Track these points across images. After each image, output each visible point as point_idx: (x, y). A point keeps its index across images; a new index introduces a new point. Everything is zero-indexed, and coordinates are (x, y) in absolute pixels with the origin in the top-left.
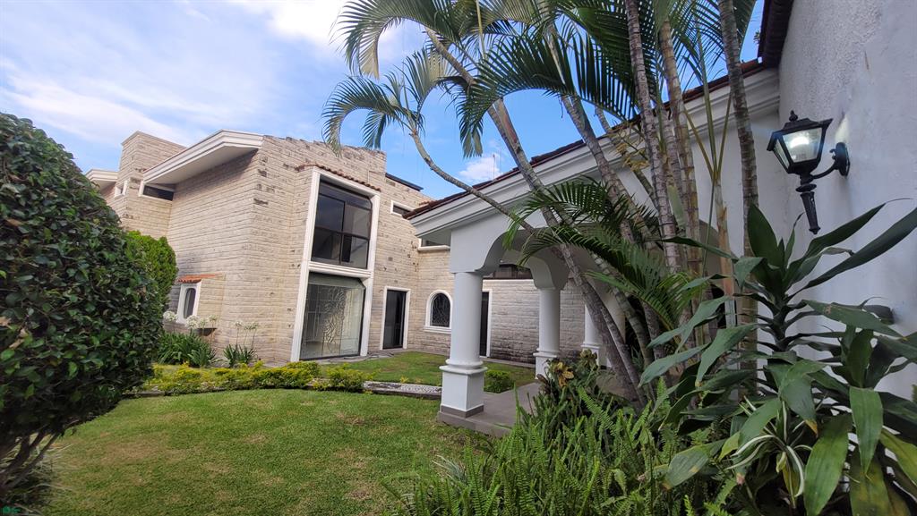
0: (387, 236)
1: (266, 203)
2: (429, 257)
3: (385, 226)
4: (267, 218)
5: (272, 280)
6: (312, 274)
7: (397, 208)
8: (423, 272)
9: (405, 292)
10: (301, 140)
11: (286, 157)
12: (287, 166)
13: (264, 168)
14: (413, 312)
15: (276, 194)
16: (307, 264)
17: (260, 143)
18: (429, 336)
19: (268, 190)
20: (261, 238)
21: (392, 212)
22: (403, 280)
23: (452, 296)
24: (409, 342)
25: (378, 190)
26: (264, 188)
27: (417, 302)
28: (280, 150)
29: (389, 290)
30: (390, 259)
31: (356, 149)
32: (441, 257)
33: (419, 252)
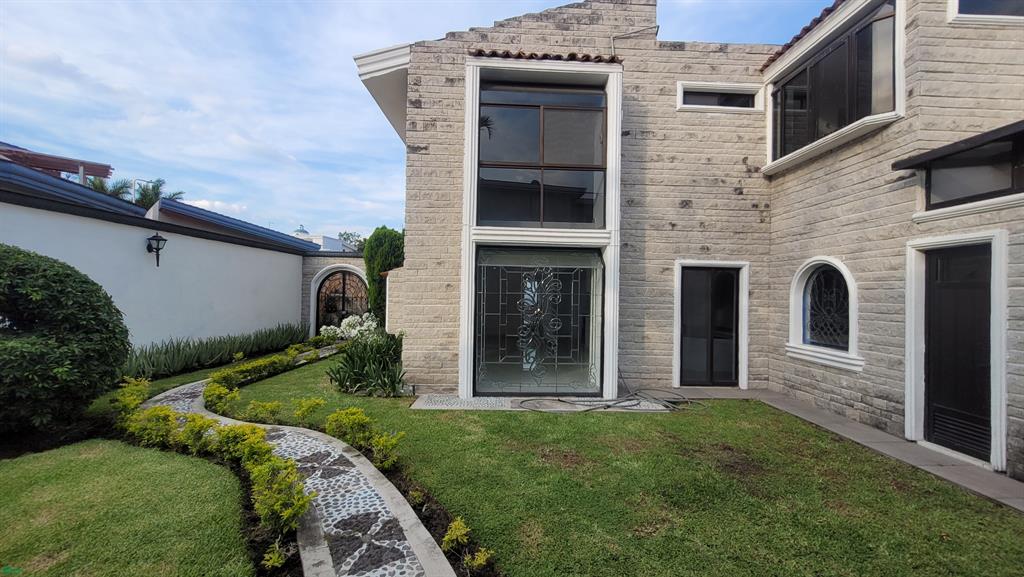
0: (673, 159)
1: (426, 148)
2: (792, 182)
3: (665, 138)
4: (430, 170)
5: (447, 265)
6: (482, 249)
7: (691, 96)
8: (780, 222)
9: (737, 270)
10: (472, 30)
11: (448, 67)
12: (452, 80)
13: (417, 94)
14: (762, 312)
15: (439, 132)
16: (471, 233)
17: (407, 59)
18: (800, 367)
19: (426, 128)
20: (425, 202)
21: (679, 104)
22: (728, 245)
23: (853, 269)
24: (752, 376)
25: (613, 60)
26: (420, 126)
27: (766, 289)
28: (438, 59)
29: (685, 269)
30: (685, 204)
31: (579, 6)
32: (820, 173)
33: (770, 177)
